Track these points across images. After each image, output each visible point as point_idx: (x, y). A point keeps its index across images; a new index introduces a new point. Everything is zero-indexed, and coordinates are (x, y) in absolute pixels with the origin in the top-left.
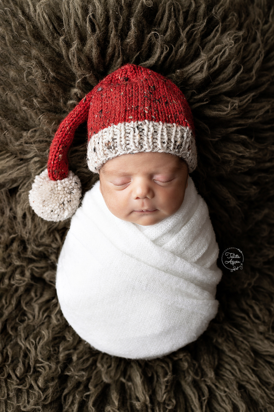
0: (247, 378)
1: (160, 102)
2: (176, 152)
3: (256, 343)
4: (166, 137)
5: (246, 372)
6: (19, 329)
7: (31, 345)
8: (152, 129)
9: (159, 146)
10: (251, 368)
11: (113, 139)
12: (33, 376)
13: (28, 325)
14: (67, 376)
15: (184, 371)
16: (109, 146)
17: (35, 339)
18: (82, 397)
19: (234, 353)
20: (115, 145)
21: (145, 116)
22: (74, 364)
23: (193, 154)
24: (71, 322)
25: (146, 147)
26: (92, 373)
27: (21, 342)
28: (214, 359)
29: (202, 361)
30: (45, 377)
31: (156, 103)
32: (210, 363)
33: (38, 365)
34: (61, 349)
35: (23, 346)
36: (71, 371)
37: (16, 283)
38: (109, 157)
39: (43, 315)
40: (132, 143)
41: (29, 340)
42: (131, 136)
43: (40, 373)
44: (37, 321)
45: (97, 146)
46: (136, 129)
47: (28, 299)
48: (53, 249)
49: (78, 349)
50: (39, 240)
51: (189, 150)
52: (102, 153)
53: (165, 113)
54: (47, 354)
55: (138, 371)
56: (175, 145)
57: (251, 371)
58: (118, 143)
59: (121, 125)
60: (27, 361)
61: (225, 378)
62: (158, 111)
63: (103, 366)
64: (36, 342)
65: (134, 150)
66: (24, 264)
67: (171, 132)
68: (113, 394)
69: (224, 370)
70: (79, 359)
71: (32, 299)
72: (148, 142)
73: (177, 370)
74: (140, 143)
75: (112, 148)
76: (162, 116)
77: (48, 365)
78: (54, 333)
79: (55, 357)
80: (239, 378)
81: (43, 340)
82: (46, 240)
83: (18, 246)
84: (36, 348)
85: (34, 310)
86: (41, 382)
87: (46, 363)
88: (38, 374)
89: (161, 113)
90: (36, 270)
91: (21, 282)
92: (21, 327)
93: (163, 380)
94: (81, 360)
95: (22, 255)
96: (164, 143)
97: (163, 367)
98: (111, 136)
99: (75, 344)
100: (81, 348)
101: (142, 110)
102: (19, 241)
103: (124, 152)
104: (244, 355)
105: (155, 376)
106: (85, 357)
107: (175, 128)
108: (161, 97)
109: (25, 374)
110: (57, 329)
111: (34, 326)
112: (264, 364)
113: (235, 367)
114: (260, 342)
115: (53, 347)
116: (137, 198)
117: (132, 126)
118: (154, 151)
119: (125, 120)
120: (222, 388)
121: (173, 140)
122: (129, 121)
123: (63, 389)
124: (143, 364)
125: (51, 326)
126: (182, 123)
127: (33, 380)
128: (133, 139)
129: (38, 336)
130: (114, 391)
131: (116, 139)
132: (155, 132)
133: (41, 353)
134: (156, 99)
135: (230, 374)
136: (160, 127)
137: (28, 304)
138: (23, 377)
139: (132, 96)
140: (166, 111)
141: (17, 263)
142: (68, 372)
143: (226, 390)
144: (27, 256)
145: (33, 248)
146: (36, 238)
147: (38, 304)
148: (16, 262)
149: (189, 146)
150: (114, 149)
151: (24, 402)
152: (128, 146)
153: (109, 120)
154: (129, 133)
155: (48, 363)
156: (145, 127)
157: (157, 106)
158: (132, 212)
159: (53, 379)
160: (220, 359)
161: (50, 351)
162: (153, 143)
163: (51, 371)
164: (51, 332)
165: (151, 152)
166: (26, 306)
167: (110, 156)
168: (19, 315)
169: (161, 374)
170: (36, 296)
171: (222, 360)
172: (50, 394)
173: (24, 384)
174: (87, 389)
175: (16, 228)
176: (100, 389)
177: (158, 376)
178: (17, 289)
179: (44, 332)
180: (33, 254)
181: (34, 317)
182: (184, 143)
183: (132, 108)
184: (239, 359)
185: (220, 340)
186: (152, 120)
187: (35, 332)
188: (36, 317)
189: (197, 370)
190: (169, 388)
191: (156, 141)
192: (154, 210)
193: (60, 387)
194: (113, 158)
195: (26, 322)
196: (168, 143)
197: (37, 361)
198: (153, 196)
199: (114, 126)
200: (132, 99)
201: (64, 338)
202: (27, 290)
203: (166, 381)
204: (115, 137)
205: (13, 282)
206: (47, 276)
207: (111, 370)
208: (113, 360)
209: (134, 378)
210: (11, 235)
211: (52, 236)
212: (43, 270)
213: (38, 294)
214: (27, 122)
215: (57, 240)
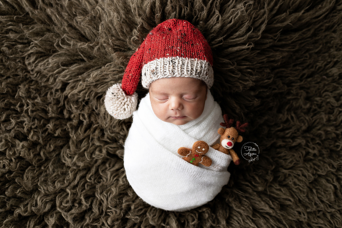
0: (248, 225)
1: (188, 44)
2: (197, 77)
3: (255, 203)
4: (190, 68)
5: (247, 221)
6: (97, 187)
7: (104, 197)
8: (181, 62)
9: (185, 73)
10: (251, 218)
11: (156, 68)
12: (105, 218)
13: (103, 185)
14: (127, 219)
15: (205, 220)
16: (154, 73)
17: (107, 194)
19: (239, 208)
20: (157, 72)
21: (177, 54)
22: (132, 211)
23: (210, 78)
24: (131, 183)
25: (176, 74)
26: (143, 219)
27: (98, 195)
28: (226, 212)
29: (218, 214)
30: (112, 218)
31: (185, 44)
32: (223, 215)
33: (108, 210)
34: (124, 201)
35: (99, 198)
36: (130, 215)
37: (96, 157)
38: (153, 79)
39: (113, 179)
40: (167, 71)
41: (103, 194)
42: (167, 66)
44: (109, 182)
45: (146, 72)
46: (171, 62)
47: (104, 168)
48: (121, 136)
49: (135, 202)
50: (113, 129)
51: (206, 75)
52: (149, 77)
53: (190, 51)
54: (115, 204)
55: (174, 218)
56: (196, 72)
57: (251, 220)
58: (159, 70)
59: (161, 59)
60: (101, 207)
61: (233, 225)
62: (186, 50)
63: (150, 215)
64: (107, 195)
65: (169, 76)
66: (102, 145)
67: (193, 64)
69: (233, 220)
70: (135, 208)
71: (106, 168)
72: (178, 71)
73: (201, 218)
74: (172, 71)
75: (155, 73)
76: (188, 54)
77: (115, 210)
78: (120, 190)
79: (120, 206)
80: (243, 226)
81: (113, 194)
82: (117, 129)
83: (99, 133)
84: (107, 199)
85: (107, 175)
86: (109, 221)
87: (113, 209)
88: (108, 216)
89: (188, 51)
90: (110, 149)
91: (100, 156)
92: (98, 186)
94: (137, 209)
95: (101, 139)
96: (188, 71)
97: (192, 216)
98: (155, 66)
99: (134, 198)
100: (137, 201)
101: (176, 49)
102: (99, 130)
103: (162, 77)
104: (246, 208)
105: (186, 222)
106: (140, 208)
107: (196, 62)
108: (189, 41)
109: (100, 216)
110: (122, 187)
111: (107, 186)
112: (260, 216)
113: (240, 218)
114: (258, 203)
115: (118, 199)
116: (172, 110)
117: (168, 60)
118: (182, 76)
119: (164, 56)
121: (194, 69)
122: (166, 57)
124: (178, 215)
125: (118, 185)
126: (202, 58)
127: (105, 220)
128: (169, 68)
129: (109, 191)
131: (158, 68)
132: (183, 64)
133: (110, 203)
134: (185, 42)
135: (237, 223)
136: (187, 61)
137: (104, 172)
138: (98, 217)
139: (170, 39)
141: (97, 144)
142: (128, 216)
144: (104, 140)
145: (108, 134)
146: (110, 128)
147: (110, 172)
148: (97, 143)
149: (206, 73)
150: (156, 74)
152: (165, 73)
153: (154, 56)
154: (166, 65)
155: (114, 209)
156: (177, 61)
157: (186, 47)
158: (169, 117)
159: (117, 220)
160: (231, 213)
161: (117, 202)
162: (181, 71)
163: (117, 215)
164: (118, 189)
165: (180, 77)
166: (102, 173)
167: (155, 78)
168: (97, 178)
169: (190, 221)
170: (110, 166)
171: (232, 214)
173: (99, 223)
175: (98, 120)
177: (188, 222)
178: (96, 161)
179: (113, 189)
180: (108, 138)
181: (107, 180)
182: (202, 71)
183: (169, 47)
184: (242, 212)
185: (230, 200)
186: (181, 56)
187: (107, 189)
188: (108, 180)
189: (214, 220)
191: (183, 70)
192: (183, 117)
193: (122, 226)
194: (155, 80)
195: (102, 183)
196: (191, 71)
197: (108, 208)
198: (183, 108)
199: (158, 59)
200: (170, 42)
201: (127, 194)
202: (104, 163)
203: (193, 224)
204: (157, 67)
205: (93, 156)
206: (119, 153)
207: (156, 218)
208: (158, 211)
209: (171, 223)
210: (94, 125)
211: (121, 127)
212: (115, 149)
213: (111, 165)
214: (106, 56)
215: (124, 130)
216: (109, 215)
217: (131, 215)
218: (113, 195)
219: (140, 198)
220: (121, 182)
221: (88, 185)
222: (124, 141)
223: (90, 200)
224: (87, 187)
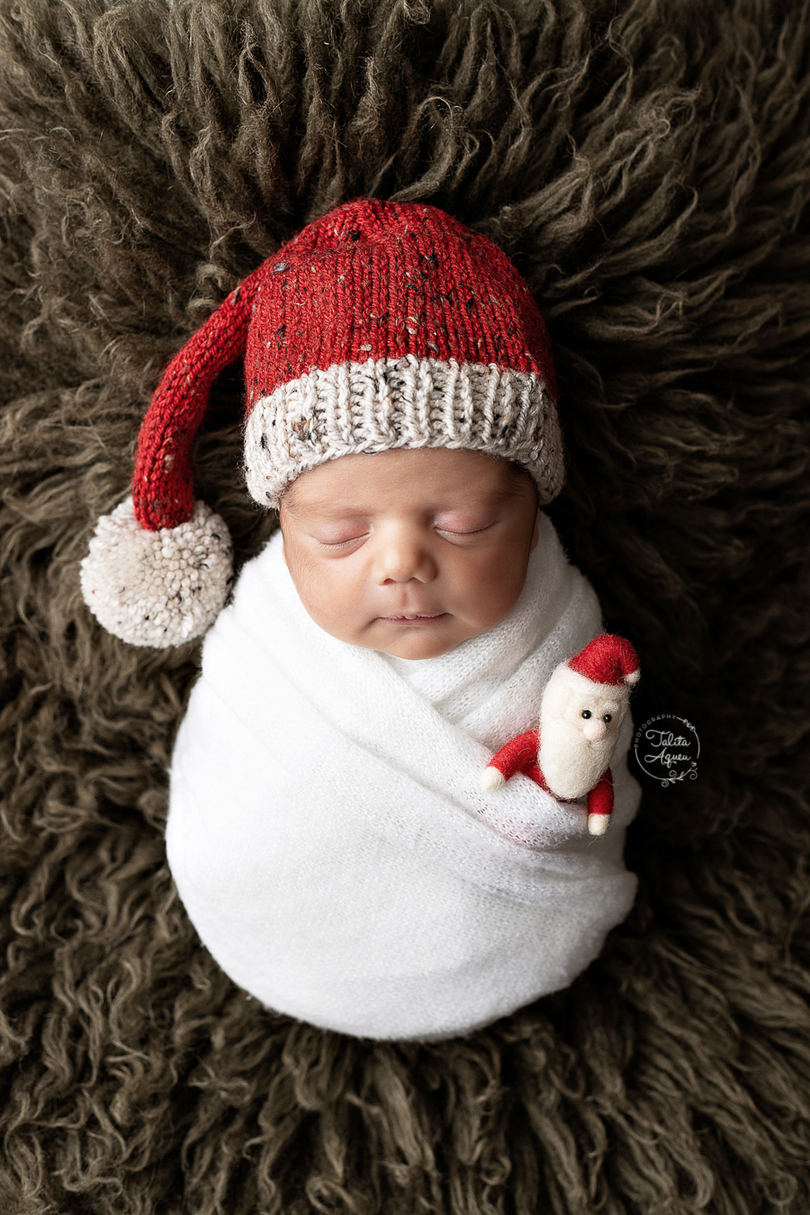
0: (718, 1094)
1: (451, 303)
2: (498, 446)
3: (746, 995)
4: (468, 405)
5: (716, 1078)
6: (57, 956)
7: (93, 1001)
8: (427, 382)
9: (449, 430)
10: (730, 1066)
11: (316, 412)
12: (99, 1092)
13: (84, 944)
14: (197, 1092)
15: (535, 1076)
16: (303, 432)
17: (103, 984)
18: (239, 1152)
19: (682, 1022)
20: (321, 429)
21: (407, 344)
22: (218, 1057)
23: (550, 452)
25: (409, 433)
26: (268, 1084)
27: (65, 993)
28: (623, 1040)
29: (587, 1046)
30: (131, 1094)
31: (440, 305)
32: (611, 1053)
33: (112, 1059)
34: (178, 1014)
35: (69, 1005)
36: (208, 1076)
37: (50, 824)
38: (303, 463)
39: (131, 914)
40: (368, 423)
41: (87, 988)
42: (366, 402)
43: (118, 1083)
44: (112, 932)
45: (270, 431)
46: (382, 381)
47: (87, 868)
48: (156, 726)
49: (227, 1014)
50: (116, 701)
51: (536, 440)
52: (284, 453)
53: (466, 332)
54: (139, 1027)
55: (397, 1073)
56: (495, 425)
57: (729, 1074)
58: (330, 422)
59: (337, 371)
60: (81, 1048)
61: (654, 1094)
62: (445, 328)
63: (297, 1061)
64: (105, 992)
65: (374, 443)
66: (73, 769)
67: (482, 389)
68: (329, 1141)
69: (652, 1071)
70: (230, 1042)
71: (99, 869)
72: (417, 419)
73: (514, 1073)
74: (391, 423)
75: (314, 436)
76: (458, 343)
77: (141, 1060)
78: (159, 966)
79: (162, 1036)
80: (696, 1097)
81: (128, 988)
82: (136, 700)
83: (55, 718)
84: (106, 1011)
85: (103, 901)
86: (119, 1108)
87: (135, 1055)
88: (111, 1085)
89: (456, 333)
90: (113, 785)
91: (66, 819)
92: (64, 952)
93: (476, 1101)
94: (238, 1046)
95: (66, 745)
96: (462, 420)
97: (473, 1064)
98: (309, 402)
99: (220, 998)
100: (236, 1011)
101: (400, 325)
102: (57, 705)
103: (345, 449)
104: (711, 1028)
105: (452, 1090)
106: (249, 1039)
107: (494, 379)
108: (454, 288)
109: (75, 1086)
110: (167, 954)
111: (102, 947)
112: (767, 1054)
113: (685, 1064)
115: (154, 1006)
116: (388, 581)
117: (370, 373)
118: (435, 444)
119: (350, 355)
120: (645, 1124)
121: (488, 413)
122: (360, 358)
123: (187, 1128)
124: (412, 1055)
125: (153, 946)
126: (516, 362)
127: (99, 1103)
128: (372, 408)
129: (116, 977)
130: (332, 1133)
131: (323, 411)
132: (436, 389)
133: (120, 1026)
134: (439, 293)
135: (669, 1083)
136: (452, 375)
137: (88, 884)
138: (68, 1093)
139: (371, 285)
140: (468, 327)
141: (51, 766)
142: (200, 1080)
143: (658, 1129)
144: (80, 746)
145: (97, 724)
146: (104, 695)
147: (117, 883)
148: (49, 764)
149: (537, 429)
150: (319, 439)
151: (73, 1166)
152: (358, 432)
153: (305, 356)
154: (362, 394)
155: (140, 1054)
156: (407, 376)
157: (443, 314)
158: (373, 621)
159: (155, 1100)
160: (641, 1041)
161: (147, 1019)
162: (431, 422)
163: (150, 1078)
164: (149, 963)
165: (425, 447)
166: (80, 889)
167: (309, 459)
168: (59, 916)
169: (468, 1083)
170: (113, 859)
171: (648, 1043)
172: (147, 1144)
173: (72, 1115)
174: (253, 1127)
175: (47, 665)
176: (290, 1127)
177: (460, 1090)
178: (52, 842)
179: (131, 966)
180: (97, 739)
181: (104, 921)
182: (521, 421)
183: (370, 319)
184: (694, 1039)
185: (640, 986)
186: (428, 355)
187: (104, 965)
188: (110, 921)
189: (573, 1073)
190: (490, 1125)
191: (440, 415)
192: (437, 616)
193: (175, 1122)
194: (315, 467)
195: (79, 935)
196: (474, 422)
197: (109, 1049)
198: (435, 573)
199: (319, 372)
200: (371, 295)
201: (187, 983)
202: (86, 846)
203: (481, 1103)
204: (320, 406)
205: (38, 821)
206: (149, 802)
207: (320, 1074)
208: (326, 1042)
209: (386, 1093)
210: (32, 685)
211: (152, 687)
212: (136, 785)
213: (120, 854)
214: (73, 363)
215: (167, 700)
216: (114, 1078)
217: (212, 1073)
218: (129, 992)
219: (249, 998)
220: (163, 933)
221: (18, 950)
222: (169, 750)
223: (31, 1017)
224: (17, 958)
